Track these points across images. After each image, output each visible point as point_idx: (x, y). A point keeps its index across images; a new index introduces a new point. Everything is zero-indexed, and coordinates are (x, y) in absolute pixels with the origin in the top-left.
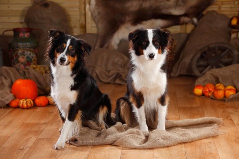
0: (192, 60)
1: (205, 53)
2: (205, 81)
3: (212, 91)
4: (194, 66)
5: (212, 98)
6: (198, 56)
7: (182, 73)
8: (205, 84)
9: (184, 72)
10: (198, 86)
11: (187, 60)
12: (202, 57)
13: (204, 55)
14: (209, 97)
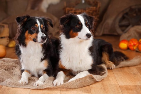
0: (115, 20)
1: (127, 14)
2: (129, 36)
3: (137, 45)
4: (117, 25)
5: (137, 51)
6: (120, 17)
7: (105, 33)
8: (129, 39)
9: (106, 32)
10: (124, 41)
11: (110, 21)
12: (123, 18)
13: (125, 16)
14: (134, 50)
